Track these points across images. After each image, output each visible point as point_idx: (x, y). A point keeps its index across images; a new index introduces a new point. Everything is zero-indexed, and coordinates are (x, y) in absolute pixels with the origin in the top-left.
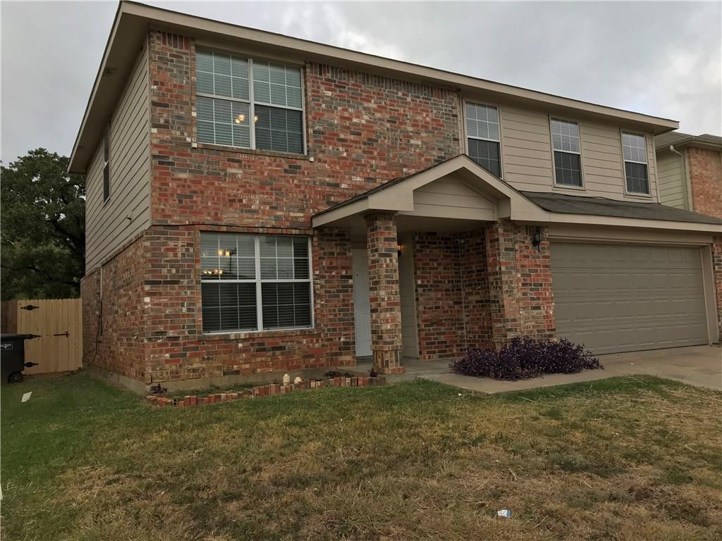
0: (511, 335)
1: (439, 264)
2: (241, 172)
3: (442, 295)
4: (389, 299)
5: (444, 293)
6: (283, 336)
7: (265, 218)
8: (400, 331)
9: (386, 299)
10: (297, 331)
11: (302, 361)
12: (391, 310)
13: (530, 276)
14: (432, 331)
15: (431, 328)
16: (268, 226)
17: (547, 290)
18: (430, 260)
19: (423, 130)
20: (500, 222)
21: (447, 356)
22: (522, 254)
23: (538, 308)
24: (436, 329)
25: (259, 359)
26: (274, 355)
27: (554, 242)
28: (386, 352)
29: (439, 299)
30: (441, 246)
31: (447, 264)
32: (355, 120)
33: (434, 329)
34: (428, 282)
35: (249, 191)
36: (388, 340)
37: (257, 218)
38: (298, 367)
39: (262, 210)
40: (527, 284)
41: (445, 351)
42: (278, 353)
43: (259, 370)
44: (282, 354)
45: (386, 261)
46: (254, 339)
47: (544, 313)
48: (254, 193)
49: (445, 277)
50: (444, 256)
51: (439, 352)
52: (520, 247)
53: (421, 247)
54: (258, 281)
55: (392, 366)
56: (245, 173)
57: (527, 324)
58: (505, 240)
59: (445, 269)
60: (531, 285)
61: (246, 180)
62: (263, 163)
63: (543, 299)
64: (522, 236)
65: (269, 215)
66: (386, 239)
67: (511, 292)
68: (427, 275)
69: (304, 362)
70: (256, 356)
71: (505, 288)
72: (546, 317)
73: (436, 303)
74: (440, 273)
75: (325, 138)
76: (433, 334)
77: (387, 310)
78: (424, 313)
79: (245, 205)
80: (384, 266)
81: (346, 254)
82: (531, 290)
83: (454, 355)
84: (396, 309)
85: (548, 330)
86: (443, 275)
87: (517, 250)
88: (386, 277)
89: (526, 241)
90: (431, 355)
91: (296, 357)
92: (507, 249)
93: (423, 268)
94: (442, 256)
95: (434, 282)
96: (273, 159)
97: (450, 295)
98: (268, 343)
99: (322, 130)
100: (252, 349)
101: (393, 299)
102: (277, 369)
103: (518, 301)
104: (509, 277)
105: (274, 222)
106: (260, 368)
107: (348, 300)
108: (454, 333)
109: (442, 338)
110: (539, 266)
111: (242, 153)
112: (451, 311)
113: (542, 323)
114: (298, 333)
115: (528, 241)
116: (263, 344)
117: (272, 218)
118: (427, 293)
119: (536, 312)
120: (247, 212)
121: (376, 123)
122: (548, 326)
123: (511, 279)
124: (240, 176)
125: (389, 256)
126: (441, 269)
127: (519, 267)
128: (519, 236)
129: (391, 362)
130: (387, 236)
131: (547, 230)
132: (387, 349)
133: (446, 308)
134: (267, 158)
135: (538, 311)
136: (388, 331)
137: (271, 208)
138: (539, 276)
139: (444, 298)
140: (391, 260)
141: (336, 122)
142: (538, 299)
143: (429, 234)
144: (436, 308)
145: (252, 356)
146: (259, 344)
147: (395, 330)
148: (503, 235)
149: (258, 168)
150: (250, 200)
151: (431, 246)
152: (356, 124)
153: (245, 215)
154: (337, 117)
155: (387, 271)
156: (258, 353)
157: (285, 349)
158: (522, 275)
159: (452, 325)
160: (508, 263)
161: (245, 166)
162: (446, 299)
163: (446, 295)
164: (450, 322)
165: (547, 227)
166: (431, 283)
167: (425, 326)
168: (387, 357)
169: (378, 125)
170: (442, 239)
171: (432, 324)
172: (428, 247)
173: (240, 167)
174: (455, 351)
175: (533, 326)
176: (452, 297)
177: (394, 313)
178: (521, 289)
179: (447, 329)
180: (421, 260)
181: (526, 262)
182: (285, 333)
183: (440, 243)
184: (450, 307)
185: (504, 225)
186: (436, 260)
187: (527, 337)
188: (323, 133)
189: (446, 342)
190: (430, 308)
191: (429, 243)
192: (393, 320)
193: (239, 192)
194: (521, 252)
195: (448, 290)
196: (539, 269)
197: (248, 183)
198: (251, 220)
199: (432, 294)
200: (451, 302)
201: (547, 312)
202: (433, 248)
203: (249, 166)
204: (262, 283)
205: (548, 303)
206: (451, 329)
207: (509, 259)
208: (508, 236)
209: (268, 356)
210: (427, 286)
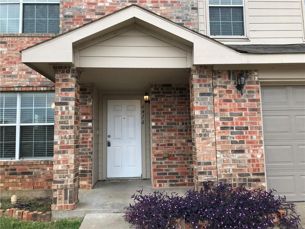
0: (203, 178)
1: (172, 110)
2: (6, 49)
3: (175, 134)
4: (62, 142)
5: (177, 133)
6: (31, 165)
7: (22, 80)
8: (72, 171)
9: (59, 143)
10: (42, 161)
11: (45, 183)
12: (64, 152)
13: (232, 119)
14: (164, 164)
15: (162, 161)
16: (24, 86)
17: (255, 133)
18: (164, 106)
19: (163, 4)
20: (194, 68)
21: (178, 185)
22: (222, 98)
23: (242, 151)
24: (168, 162)
25: (11, 180)
26: (23, 178)
27: (265, 86)
28: (55, 190)
29: (172, 138)
30: (176, 95)
31: (181, 109)
32: (100, 4)
33: (165, 162)
34: (162, 124)
35: (11, 63)
36: (58, 179)
37: (15, 81)
38: (42, 187)
39: (19, 75)
40: (228, 128)
41: (177, 181)
42: (26, 176)
43: (10, 188)
44: (29, 177)
45: (61, 109)
46: (8, 166)
47: (249, 156)
48: (15, 63)
49: (179, 120)
50: (179, 103)
51: (170, 181)
52: (220, 92)
53: (156, 96)
54: (18, 124)
55: (60, 203)
56: (9, 50)
57: (225, 168)
58: (201, 86)
59: (179, 113)
60: (232, 128)
61: (10, 55)
62: (23, 42)
63: (249, 142)
64: (223, 81)
65: (25, 78)
66: (63, 90)
67: (205, 135)
68: (161, 118)
69: (47, 184)
70: (9, 178)
71: (199, 131)
72: (253, 160)
73: (169, 141)
74: (174, 117)
75: (74, 20)
76: (165, 166)
77: (59, 152)
78: (157, 149)
79: (7, 72)
80: (60, 113)
81: (86, 104)
82: (232, 133)
83: (185, 185)
84: (69, 152)
85: (254, 174)
86: (176, 118)
87: (216, 95)
88: (60, 123)
89: (228, 86)
90: (162, 184)
91: (40, 180)
92: (202, 94)
93: (157, 113)
94: (176, 103)
95: (168, 124)
96: (30, 38)
97: (183, 134)
98: (18, 169)
99: (71, 14)
100: (6, 173)
101: (66, 142)
102: (25, 188)
103: (215, 144)
104: (203, 121)
105: (28, 82)
106: (12, 187)
107: (87, 139)
108: (186, 166)
109: (174, 170)
110: (245, 109)
111: (8, 37)
112: (184, 148)
113: (245, 167)
114: (42, 163)
115: (231, 86)
116: (15, 170)
117: (27, 80)
118: (160, 132)
119: (237, 156)
120: (8, 77)
121: (119, 4)
122: (254, 170)
123: (206, 123)
124: (5, 53)
125: (66, 104)
126: (175, 113)
127: (217, 111)
128: (219, 81)
129: (60, 199)
130: (64, 86)
131: (256, 73)
132: (56, 188)
133: (179, 145)
134: (26, 38)
135: (241, 155)
136: (58, 171)
137: (27, 73)
138: (244, 119)
139: (177, 137)
140: (67, 108)
141: (83, 7)
142: (242, 142)
143: (164, 85)
144: (169, 145)
145: (6, 178)
146: (11, 170)
147: (67, 170)
148: (199, 81)
149: (19, 46)
150: (11, 68)
151: (166, 95)
152: (100, 7)
153: (6, 79)
154: (85, 4)
155: (62, 117)
156: (11, 176)
157: (32, 174)
158: (221, 119)
159: (185, 159)
160: (204, 108)
161: (9, 45)
162: (180, 138)
163: (179, 134)
164: (183, 157)
165: (256, 71)
166: (165, 124)
167: (157, 159)
168: (56, 195)
169: (120, 5)
170: (177, 89)
171: (164, 158)
172: (163, 96)
173: (6, 46)
174: (186, 181)
175: (233, 170)
176: (185, 136)
177: (65, 155)
178: (220, 132)
179: (178, 163)
180: (156, 107)
181: (227, 106)
182: (32, 162)
183: (175, 92)
184: (183, 144)
185: (200, 71)
186: (171, 106)
187: (225, 180)
188: (72, 17)
189: (177, 173)
190: (161, 145)
191: (164, 93)
192: (65, 161)
193: (4, 63)
194: (220, 96)
195: (182, 130)
196: (243, 113)
197: (11, 57)
198: (11, 82)
199: (166, 134)
200: (184, 141)
201: (253, 156)
202: (167, 97)
203: (12, 45)
204: (20, 126)
205: (255, 147)
206: (184, 163)
207: (205, 104)
208: (204, 81)
209: (18, 179)
210: (160, 127)
